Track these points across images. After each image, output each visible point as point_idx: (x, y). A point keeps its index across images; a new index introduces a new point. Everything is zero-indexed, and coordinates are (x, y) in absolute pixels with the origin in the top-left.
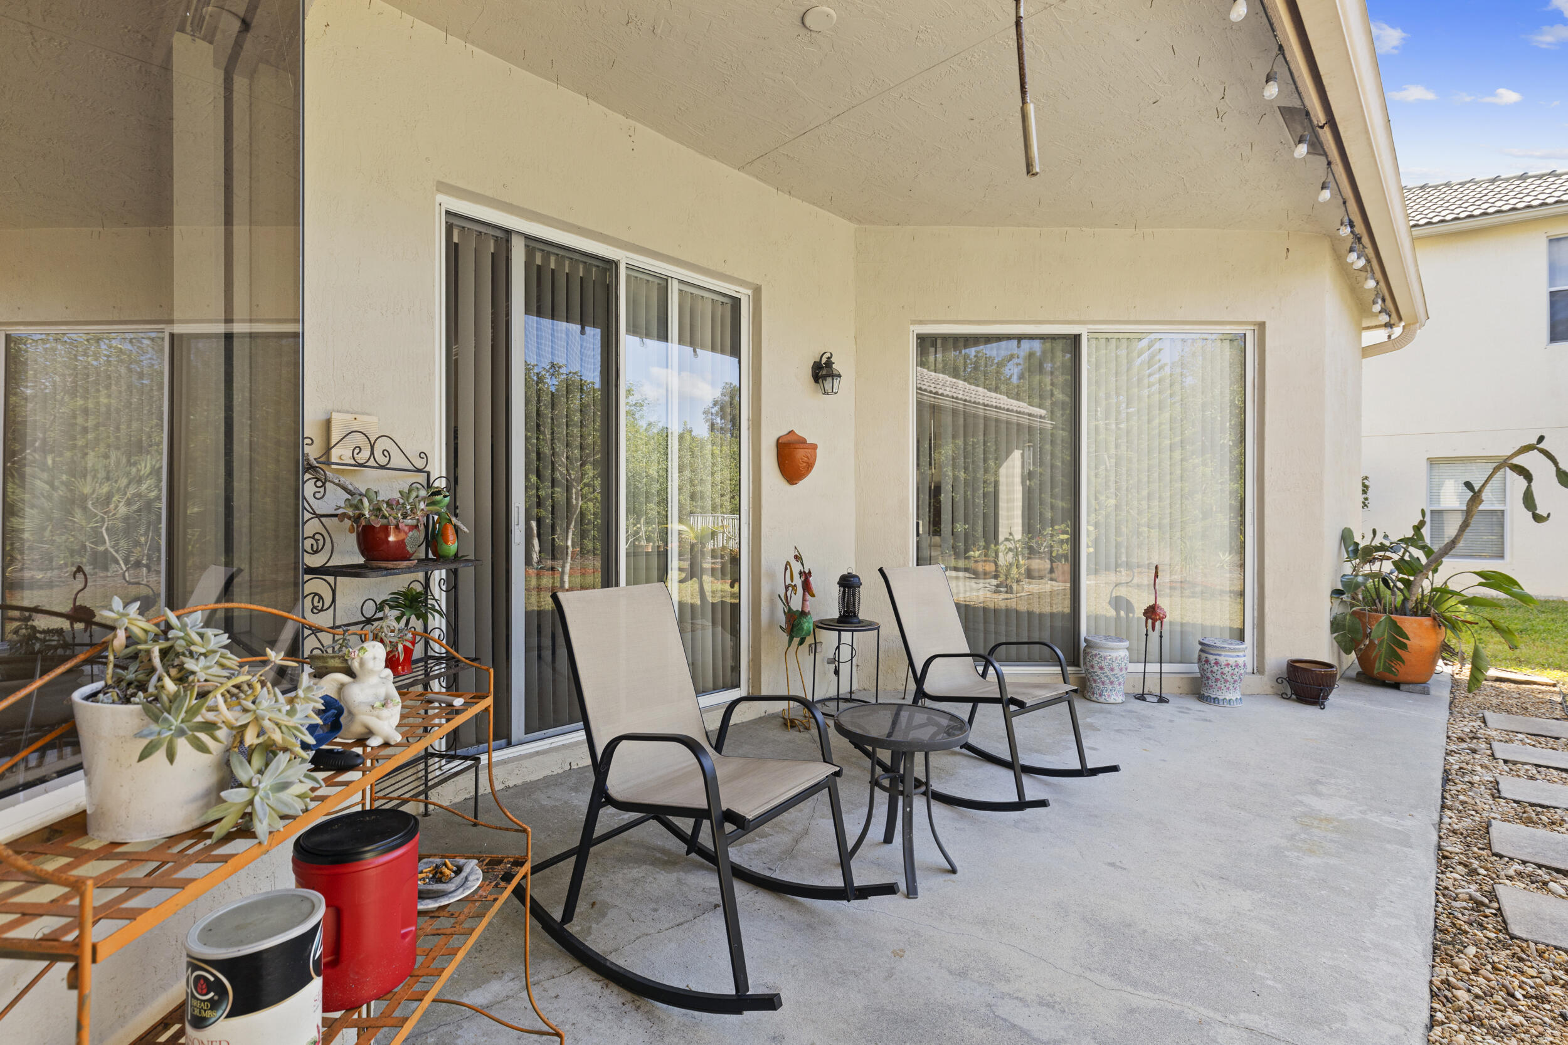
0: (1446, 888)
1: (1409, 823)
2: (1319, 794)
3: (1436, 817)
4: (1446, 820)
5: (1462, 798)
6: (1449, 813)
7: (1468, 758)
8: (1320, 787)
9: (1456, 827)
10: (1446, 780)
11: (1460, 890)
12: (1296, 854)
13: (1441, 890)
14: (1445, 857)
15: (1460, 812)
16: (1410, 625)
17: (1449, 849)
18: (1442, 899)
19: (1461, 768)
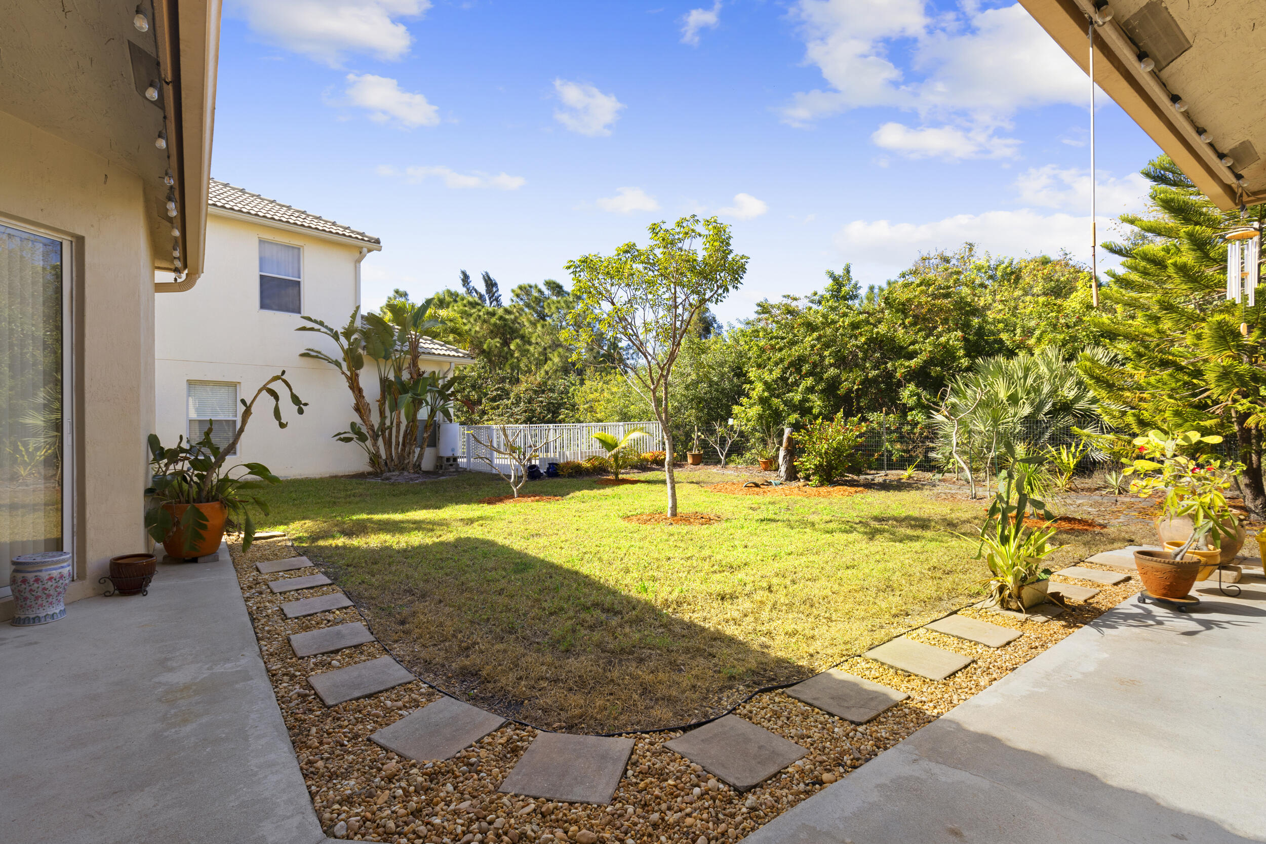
0: (283, 697)
1: (243, 662)
2: (171, 670)
3: (257, 649)
4: (265, 648)
5: (267, 628)
6: (263, 643)
7: (259, 599)
8: (169, 663)
9: (271, 650)
10: (253, 620)
11: (291, 693)
12: (173, 730)
13: (281, 700)
14: (273, 675)
15: (269, 639)
16: (207, 509)
17: (274, 668)
18: (284, 706)
19: (258, 608)
